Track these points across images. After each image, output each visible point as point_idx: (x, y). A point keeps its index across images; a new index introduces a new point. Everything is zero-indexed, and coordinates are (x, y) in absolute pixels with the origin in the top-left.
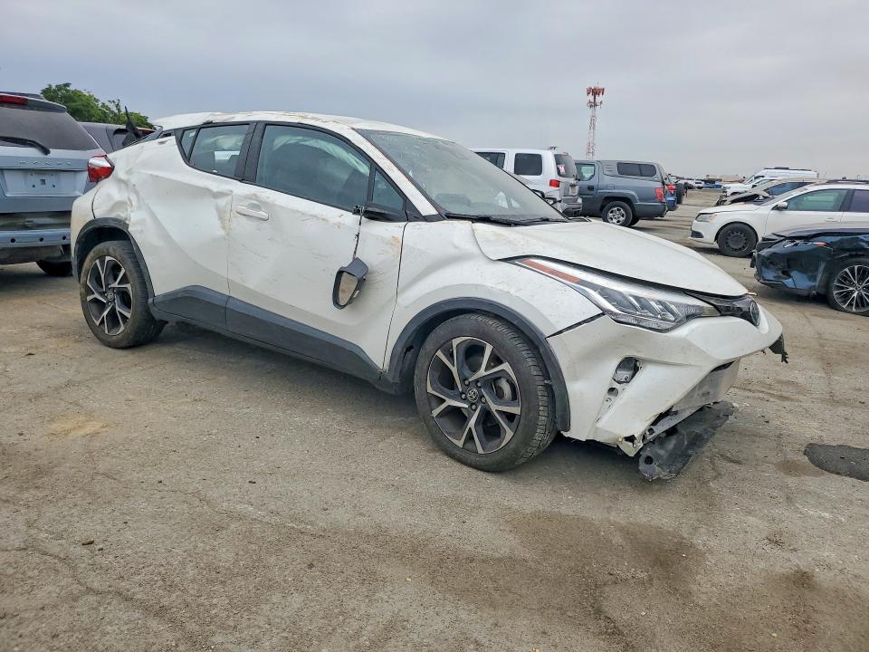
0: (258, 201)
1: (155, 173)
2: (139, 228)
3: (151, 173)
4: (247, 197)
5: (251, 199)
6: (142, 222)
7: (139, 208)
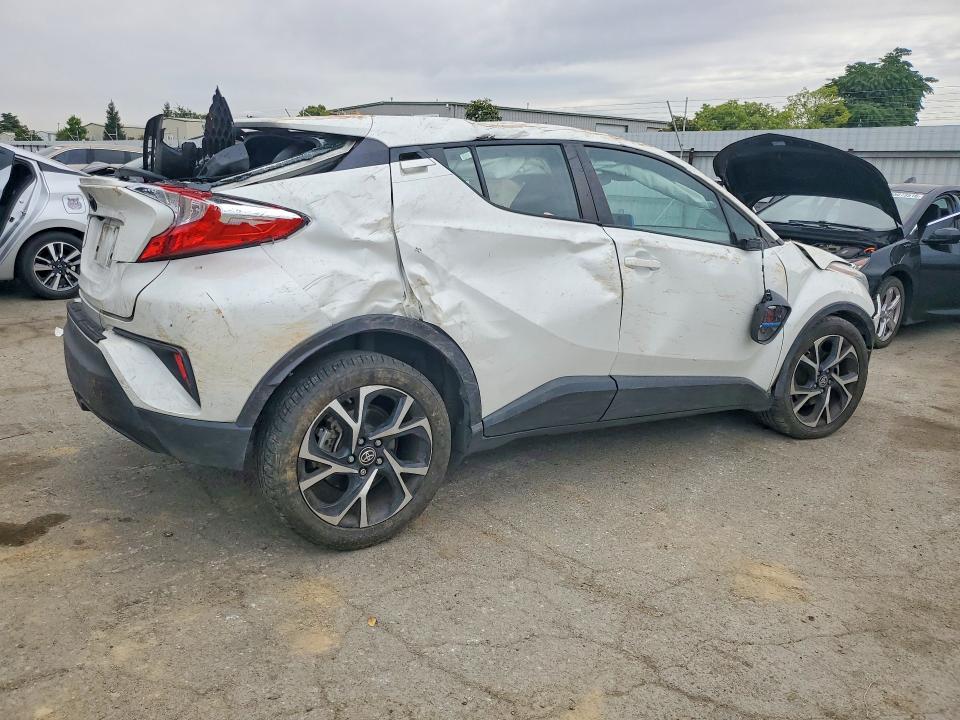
0: (644, 247)
1: (456, 224)
2: (457, 319)
3: (447, 225)
4: (632, 246)
5: (638, 246)
6: (457, 309)
7: (442, 287)
